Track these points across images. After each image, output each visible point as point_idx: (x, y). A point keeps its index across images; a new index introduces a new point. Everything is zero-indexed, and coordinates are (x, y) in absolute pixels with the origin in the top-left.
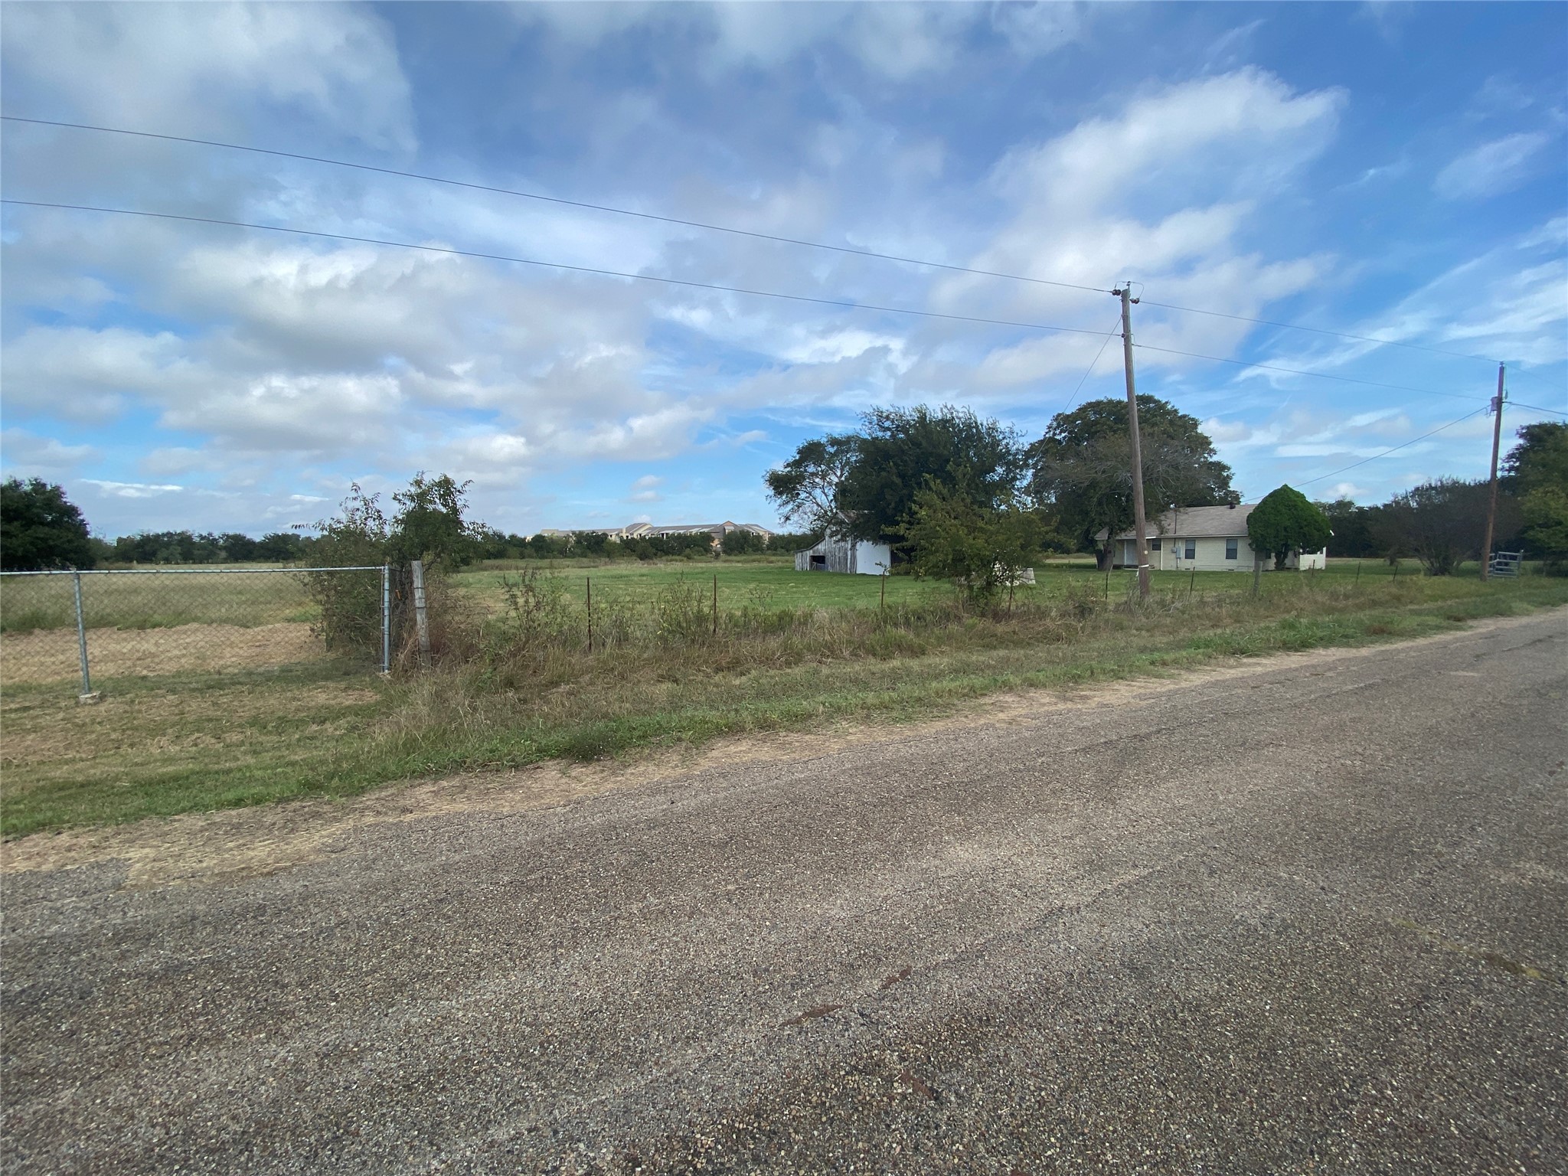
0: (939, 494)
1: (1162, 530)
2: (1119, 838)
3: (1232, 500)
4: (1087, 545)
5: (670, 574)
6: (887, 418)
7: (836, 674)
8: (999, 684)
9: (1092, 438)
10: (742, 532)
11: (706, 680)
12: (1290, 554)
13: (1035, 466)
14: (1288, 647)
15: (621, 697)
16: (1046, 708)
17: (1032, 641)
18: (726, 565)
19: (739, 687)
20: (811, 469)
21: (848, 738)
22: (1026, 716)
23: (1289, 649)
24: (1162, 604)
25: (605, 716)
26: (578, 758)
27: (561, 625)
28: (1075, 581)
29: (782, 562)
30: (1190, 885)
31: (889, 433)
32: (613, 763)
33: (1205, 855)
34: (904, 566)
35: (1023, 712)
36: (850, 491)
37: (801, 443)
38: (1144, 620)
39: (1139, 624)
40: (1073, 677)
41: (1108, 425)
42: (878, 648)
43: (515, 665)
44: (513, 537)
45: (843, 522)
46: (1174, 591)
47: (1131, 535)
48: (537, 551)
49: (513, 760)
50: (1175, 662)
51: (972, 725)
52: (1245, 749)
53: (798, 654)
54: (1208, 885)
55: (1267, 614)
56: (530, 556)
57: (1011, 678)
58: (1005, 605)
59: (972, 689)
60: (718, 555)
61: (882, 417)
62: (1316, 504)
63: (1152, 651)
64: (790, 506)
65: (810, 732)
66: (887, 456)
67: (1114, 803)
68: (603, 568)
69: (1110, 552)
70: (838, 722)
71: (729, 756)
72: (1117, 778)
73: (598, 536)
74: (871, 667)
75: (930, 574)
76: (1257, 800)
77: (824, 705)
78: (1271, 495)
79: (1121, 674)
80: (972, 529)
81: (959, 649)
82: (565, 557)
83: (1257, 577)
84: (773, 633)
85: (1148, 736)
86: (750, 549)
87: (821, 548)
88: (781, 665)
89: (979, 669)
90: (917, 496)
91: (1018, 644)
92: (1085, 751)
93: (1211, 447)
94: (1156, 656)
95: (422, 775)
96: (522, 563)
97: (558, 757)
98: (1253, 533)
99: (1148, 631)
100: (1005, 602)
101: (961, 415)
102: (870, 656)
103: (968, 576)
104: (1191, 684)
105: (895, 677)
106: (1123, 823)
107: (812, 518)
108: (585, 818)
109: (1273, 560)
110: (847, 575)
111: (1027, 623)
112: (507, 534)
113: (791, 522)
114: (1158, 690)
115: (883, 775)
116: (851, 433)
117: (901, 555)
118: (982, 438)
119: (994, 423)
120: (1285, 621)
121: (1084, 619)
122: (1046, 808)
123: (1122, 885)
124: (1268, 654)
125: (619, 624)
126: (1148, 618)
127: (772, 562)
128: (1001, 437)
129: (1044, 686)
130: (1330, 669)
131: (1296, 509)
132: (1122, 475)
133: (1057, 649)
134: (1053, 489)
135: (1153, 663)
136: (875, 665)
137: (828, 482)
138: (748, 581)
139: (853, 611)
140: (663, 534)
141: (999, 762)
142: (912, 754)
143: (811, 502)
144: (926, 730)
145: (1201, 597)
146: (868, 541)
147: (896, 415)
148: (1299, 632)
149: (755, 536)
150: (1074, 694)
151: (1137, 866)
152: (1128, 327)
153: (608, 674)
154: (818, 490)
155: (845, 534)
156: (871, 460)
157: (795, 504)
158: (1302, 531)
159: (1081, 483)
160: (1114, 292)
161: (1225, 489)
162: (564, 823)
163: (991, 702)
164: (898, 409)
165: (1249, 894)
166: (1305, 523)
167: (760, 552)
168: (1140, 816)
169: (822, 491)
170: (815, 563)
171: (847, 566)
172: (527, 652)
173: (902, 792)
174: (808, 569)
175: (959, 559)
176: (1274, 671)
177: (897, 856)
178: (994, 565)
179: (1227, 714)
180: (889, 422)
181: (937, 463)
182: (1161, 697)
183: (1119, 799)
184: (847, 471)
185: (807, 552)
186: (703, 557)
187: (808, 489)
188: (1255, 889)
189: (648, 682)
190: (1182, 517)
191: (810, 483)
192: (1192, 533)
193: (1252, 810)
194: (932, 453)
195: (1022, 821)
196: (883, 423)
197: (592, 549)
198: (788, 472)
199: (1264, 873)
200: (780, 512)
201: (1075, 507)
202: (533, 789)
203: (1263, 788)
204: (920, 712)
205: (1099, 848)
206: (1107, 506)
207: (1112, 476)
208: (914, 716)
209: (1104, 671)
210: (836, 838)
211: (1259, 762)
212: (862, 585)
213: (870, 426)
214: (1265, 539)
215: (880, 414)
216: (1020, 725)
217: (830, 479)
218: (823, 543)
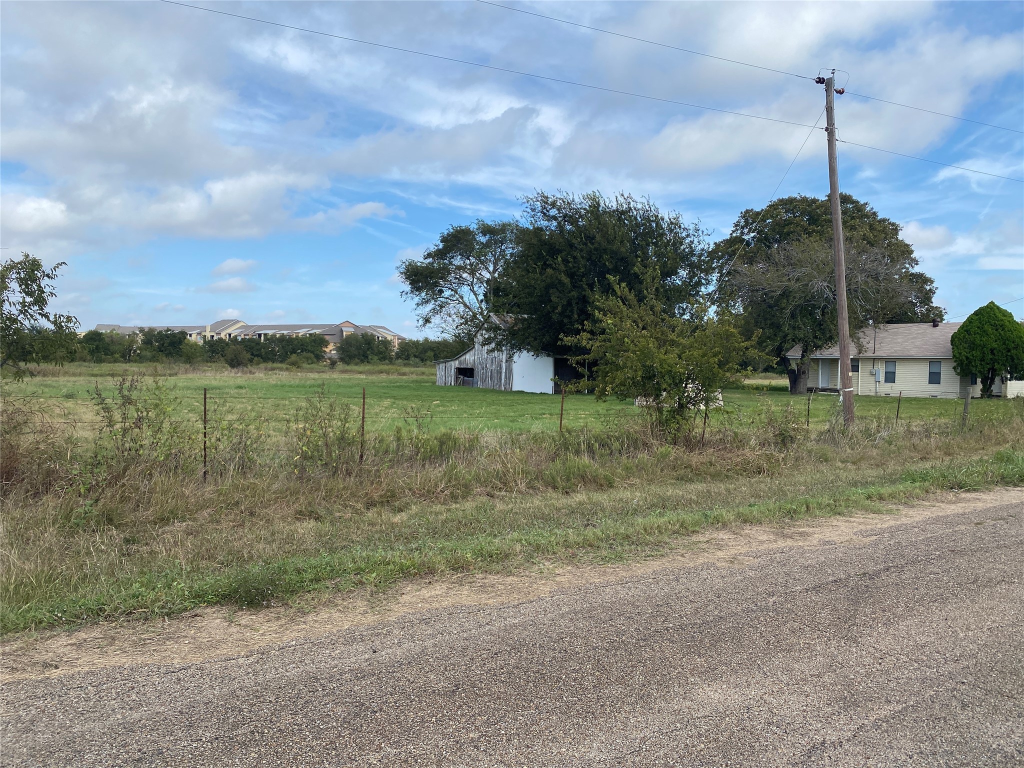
0: (624, 299)
1: (861, 349)
2: (868, 675)
3: (934, 318)
4: (783, 367)
5: (274, 386)
6: (553, 205)
7: (513, 510)
8: (711, 520)
9: (785, 239)
10: (364, 336)
11: (355, 517)
12: (997, 380)
13: (720, 269)
14: (1006, 481)
16: (766, 546)
17: (731, 473)
18: (346, 376)
19: (400, 525)
20: (458, 261)
21: (557, 579)
22: (747, 555)
23: (1007, 484)
24: (868, 434)
26: (243, 605)
27: (170, 448)
28: (774, 405)
29: (417, 375)
30: (945, 718)
31: (555, 223)
32: (288, 609)
33: (955, 689)
34: (571, 383)
35: (743, 550)
36: (504, 290)
37: (446, 229)
38: (849, 451)
39: (844, 456)
40: (789, 512)
41: (802, 226)
42: (559, 480)
45: (498, 328)
46: (879, 419)
47: (833, 352)
48: (91, 353)
49: (163, 607)
50: (892, 496)
51: (691, 565)
52: (978, 586)
53: (466, 486)
54: (963, 718)
55: (979, 446)
56: (83, 359)
57: (722, 513)
58: (698, 431)
59: (683, 525)
60: (333, 364)
61: (547, 203)
63: (864, 485)
64: (430, 306)
65: (511, 574)
66: (553, 251)
67: (855, 641)
68: (184, 376)
69: (803, 372)
70: (539, 562)
71: (424, 600)
72: (853, 616)
73: (174, 335)
74: (553, 502)
76: (997, 636)
78: (976, 313)
79: (839, 510)
80: (662, 342)
81: (651, 481)
82: (130, 361)
83: (964, 405)
84: (434, 460)
85: (877, 574)
86: (376, 358)
87: (469, 359)
88: (445, 500)
90: (599, 301)
91: (716, 476)
92: (817, 589)
93: (913, 256)
94: (872, 490)
95: (51, 626)
97: (217, 603)
98: (957, 355)
99: (854, 463)
100: (699, 427)
101: (639, 206)
102: (551, 490)
103: (658, 396)
104: (912, 520)
105: (586, 512)
106: (868, 660)
107: (458, 321)
108: (276, 669)
109: (979, 386)
110: (500, 392)
111: (724, 452)
113: (431, 325)
114: (879, 526)
115: (607, 618)
116: (508, 220)
117: (580, 369)
118: (663, 234)
119: (677, 218)
120: (1000, 453)
121: (786, 448)
122: (788, 648)
123: (879, 720)
124: (987, 489)
126: (852, 449)
127: (404, 374)
128: (684, 235)
129: (760, 522)
131: (1003, 329)
132: (819, 284)
133: (759, 482)
134: (740, 296)
135: (869, 497)
136: (558, 499)
137: (478, 279)
138: (379, 397)
139: (527, 435)
140: (260, 335)
141: (728, 603)
142: (633, 596)
143: (457, 302)
144: (642, 571)
145: (909, 425)
146: (528, 352)
147: (564, 202)
148: (1016, 464)
149: (382, 341)
150: (792, 531)
151: (890, 702)
152: (831, 120)
153: (231, 509)
154: (465, 287)
155: (501, 342)
156: (534, 254)
157: (437, 303)
158: (1009, 354)
159: (773, 291)
160: (818, 80)
161: (928, 305)
162: (253, 675)
163: (705, 540)
164: (566, 195)
165: (1002, 724)
166: (1013, 345)
167: (387, 361)
168: (884, 653)
169: (471, 289)
170: (462, 377)
171: (501, 381)
172: (127, 481)
173: (632, 635)
174: (453, 384)
175: (649, 375)
176: (995, 507)
177: (644, 698)
178: (686, 384)
179: (953, 551)
180: (555, 210)
181: (611, 262)
182: (883, 533)
183: (861, 637)
184: (501, 266)
185: (452, 363)
186: (313, 365)
187: (454, 286)
188: (1007, 720)
189: (283, 519)
190: (881, 334)
191: (456, 278)
192: (892, 353)
193: (994, 647)
194: (605, 250)
195: (767, 661)
196: (548, 211)
197: (166, 352)
198: (429, 263)
199: (1014, 705)
200: (417, 312)
201: (766, 319)
202: (200, 639)
203: (1001, 624)
204: (631, 551)
205: (849, 685)
206: (801, 320)
207: (807, 285)
208: (625, 555)
209: (820, 506)
210: (574, 683)
211: (994, 599)
212: (523, 405)
213: (533, 213)
214: (970, 362)
215: (545, 199)
216: (743, 563)
217: (480, 274)
218: (472, 353)
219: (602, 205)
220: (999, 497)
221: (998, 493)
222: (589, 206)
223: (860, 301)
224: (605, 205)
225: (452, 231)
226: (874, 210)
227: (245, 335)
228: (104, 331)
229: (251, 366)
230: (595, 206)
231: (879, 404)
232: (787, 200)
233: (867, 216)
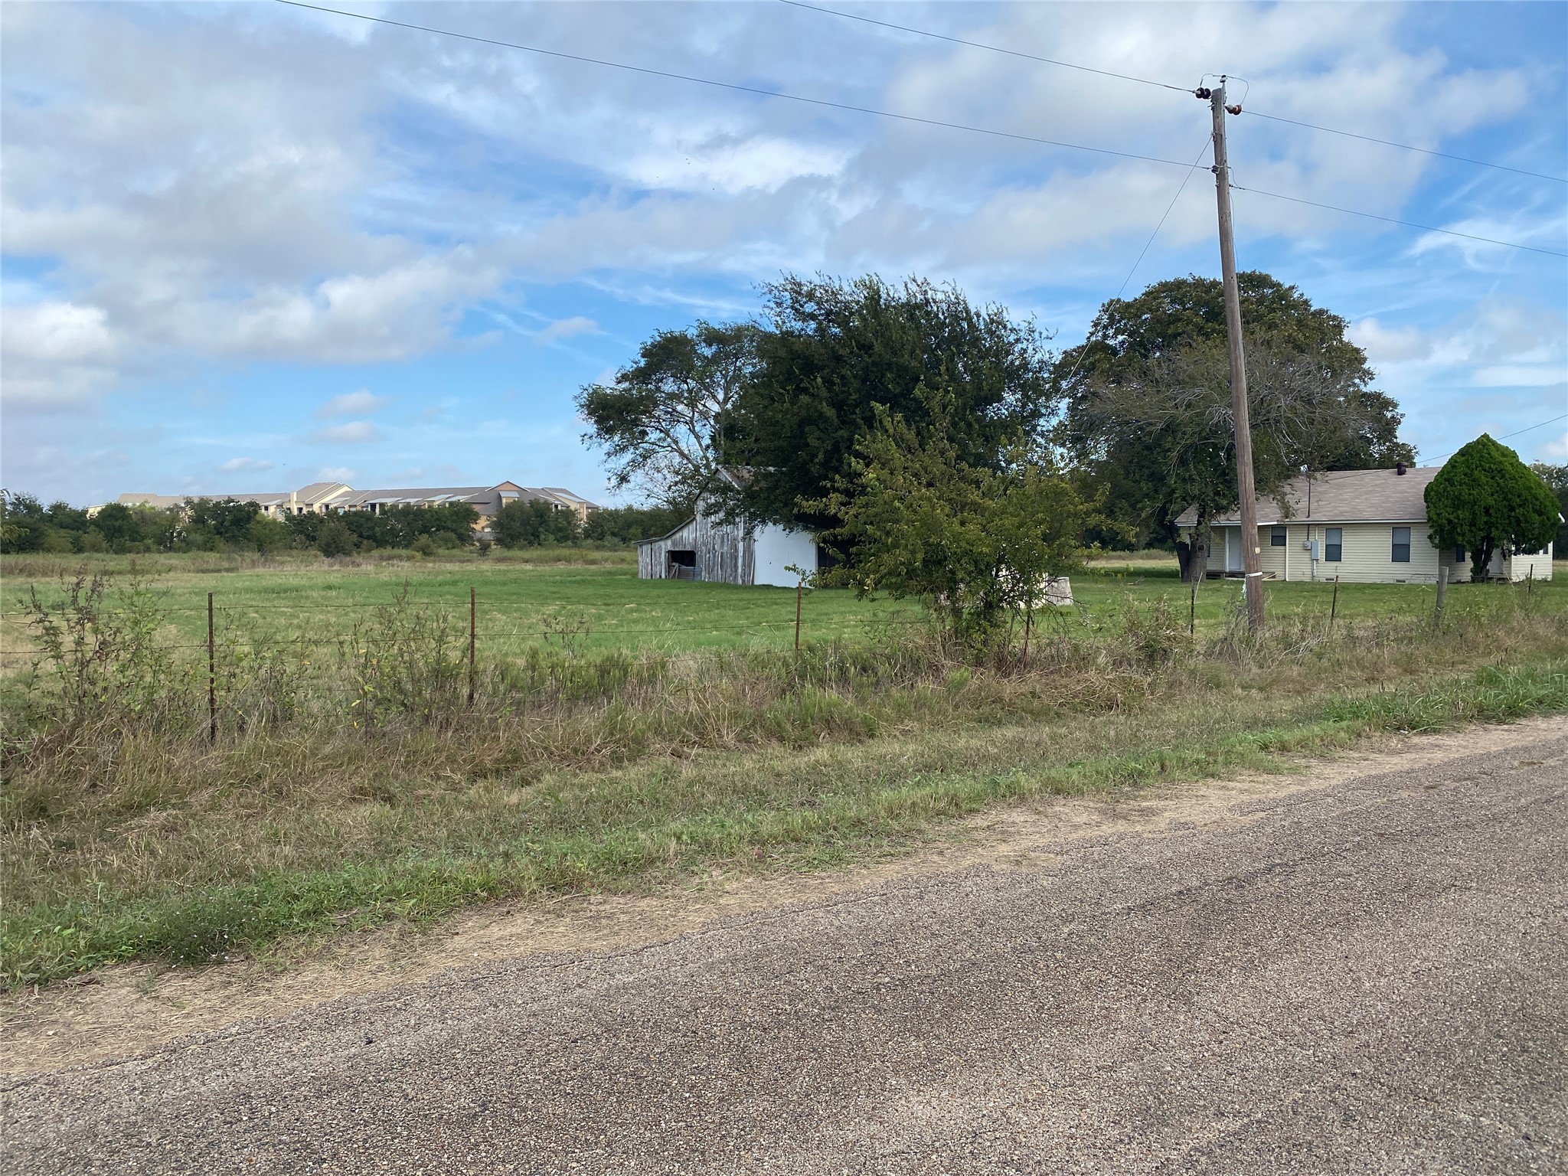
0: (899, 441)
1: (1287, 512)
2: (1195, 1065)
3: (1400, 461)
4: (1164, 536)
5: (387, 584)
6: (810, 296)
7: (708, 778)
8: (1001, 791)
9: (1169, 345)
10: (534, 504)
11: (450, 796)
12: (1496, 554)
13: (1071, 392)
14: (1486, 715)
15: (275, 834)
16: (1081, 833)
17: (1065, 710)
18: (503, 567)
19: (517, 808)
20: (669, 386)
21: (721, 901)
22: (1046, 850)
23: (1488, 719)
24: (1287, 643)
25: (239, 873)
26: (176, 960)
27: (151, 690)
28: (1139, 601)
29: (613, 563)
30: (1310, 1142)
31: (813, 325)
32: (250, 966)
33: (1337, 1087)
34: (837, 571)
35: (1043, 842)
36: (741, 430)
37: (650, 337)
38: (1255, 670)
39: (1246, 678)
40: (1131, 775)
41: (1196, 325)
42: (789, 727)
43: (50, 772)
44: (58, 508)
45: (729, 487)
46: (1304, 620)
47: (1234, 518)
48: (109, 538)
49: (37, 968)
50: (1303, 744)
51: (951, 869)
52: (1410, 897)
53: (636, 740)
55: (1456, 658)
56: (95, 548)
57: (1022, 777)
58: (1017, 644)
59: (955, 802)
60: (485, 548)
61: (799, 294)
62: (1536, 467)
63: (1266, 724)
64: (628, 456)
65: (648, 893)
66: (810, 367)
67: (1188, 1002)
68: (248, 572)
69: (1201, 548)
70: (704, 872)
71: (488, 945)
72: (1195, 956)
73: (239, 508)
74: (775, 763)
75: (888, 587)
76: (1425, 986)
77: (679, 838)
78: (1463, 452)
79: (1211, 769)
80: (959, 506)
81: (937, 725)
82: (171, 549)
83: (1440, 594)
84: (589, 699)
85: (1251, 878)
86: (552, 537)
87: (688, 536)
88: (602, 764)
89: (968, 763)
90: (860, 443)
91: (1040, 715)
92: (1144, 908)
93: (1366, 366)
94: (1271, 734)
96: (74, 561)
97: (133, 958)
98: (1435, 517)
99: (1261, 689)
100: (1017, 636)
101: (940, 296)
102: (774, 742)
103: (952, 590)
104: (1326, 784)
105: (816, 781)
106: (1202, 1036)
107: (671, 478)
108: (185, 1080)
109: (1469, 564)
110: (736, 587)
111: (1056, 677)
112: (46, 503)
113: (630, 485)
114: (1271, 795)
115: (784, 970)
116: (742, 322)
117: (831, 551)
118: (978, 339)
119: (999, 313)
120: (1484, 669)
121: (1155, 670)
122: (1071, 1017)
123: (1196, 1149)
124: (1454, 729)
125: (275, 685)
126: (1261, 667)
127: (593, 562)
128: (1012, 338)
129: (1080, 792)
130: (1552, 755)
131: (1503, 477)
132: (1219, 412)
133: (1105, 724)
134: (1102, 434)
135: (1265, 747)
136: (783, 759)
137: (701, 413)
138: (543, 599)
139: (744, 656)
140: (373, 506)
141: (994, 935)
142: (839, 928)
143: (669, 449)
144: (867, 881)
145: (1349, 628)
146: (774, 524)
147: (827, 291)
148: (1504, 689)
149: (562, 511)
150: (1130, 807)
151: (1223, 1115)
152: (1222, 155)
153: (248, 787)
154: (682, 425)
155: (733, 509)
156: (781, 373)
157: (638, 452)
158: (1513, 514)
159: (1151, 424)
160: (1199, 92)
161: (1390, 441)
162: (141, 1094)
163: (986, 824)
164: (828, 281)
165: (1407, 1153)
166: (1518, 500)
167: (570, 543)
168: (1232, 1023)
169: (690, 429)
170: (677, 565)
171: (736, 571)
172: (77, 744)
173: (816, 1001)
174: (663, 576)
175: (935, 560)
176: (1462, 759)
177: (801, 1120)
178: (997, 572)
179: (1382, 835)
180: (812, 304)
181: (898, 383)
182: (1277, 807)
183: (1198, 994)
184: (736, 392)
185: (662, 543)
186: (455, 552)
187: (663, 424)
188: (1418, 1145)
189: (332, 803)
190: (1319, 487)
191: (667, 412)
192: (1337, 515)
193: (1418, 1005)
194: (889, 365)
195: (1029, 1043)
196: (802, 306)
197: (227, 535)
198: (624, 390)
199: (1433, 1115)
200: (608, 466)
201: (1141, 468)
202: (77, 1027)
203: (1436, 964)
204: (858, 847)
205: (1160, 1084)
206: (1195, 467)
207: (1203, 414)
208: (847, 855)
209: (1183, 764)
210: (687, 1095)
211: (1432, 919)
212: (763, 607)
213: (778, 310)
214: (1454, 528)
215: (796, 287)
216: (1035, 865)
217: (704, 406)
218: (692, 527)
219: (884, 296)
220: (1472, 741)
221: (1471, 736)
222: (865, 297)
223: (1284, 437)
224: (888, 295)
225: (658, 339)
226: (1305, 298)
227: (350, 506)
228: (130, 505)
229: (359, 553)
230: (874, 297)
231: (1314, 594)
232: (1172, 284)
233: (1294, 307)
